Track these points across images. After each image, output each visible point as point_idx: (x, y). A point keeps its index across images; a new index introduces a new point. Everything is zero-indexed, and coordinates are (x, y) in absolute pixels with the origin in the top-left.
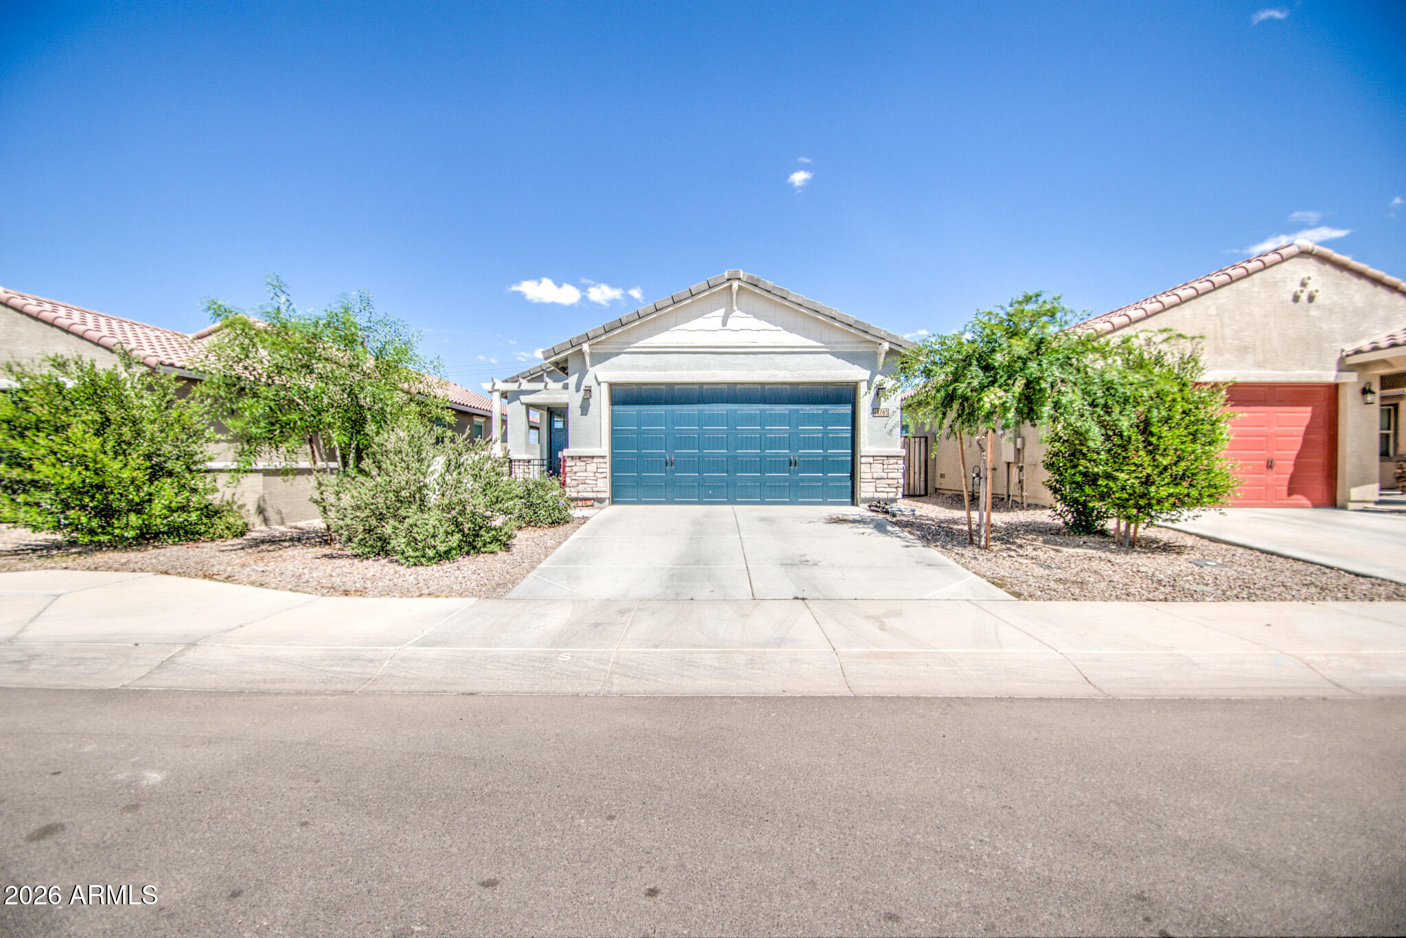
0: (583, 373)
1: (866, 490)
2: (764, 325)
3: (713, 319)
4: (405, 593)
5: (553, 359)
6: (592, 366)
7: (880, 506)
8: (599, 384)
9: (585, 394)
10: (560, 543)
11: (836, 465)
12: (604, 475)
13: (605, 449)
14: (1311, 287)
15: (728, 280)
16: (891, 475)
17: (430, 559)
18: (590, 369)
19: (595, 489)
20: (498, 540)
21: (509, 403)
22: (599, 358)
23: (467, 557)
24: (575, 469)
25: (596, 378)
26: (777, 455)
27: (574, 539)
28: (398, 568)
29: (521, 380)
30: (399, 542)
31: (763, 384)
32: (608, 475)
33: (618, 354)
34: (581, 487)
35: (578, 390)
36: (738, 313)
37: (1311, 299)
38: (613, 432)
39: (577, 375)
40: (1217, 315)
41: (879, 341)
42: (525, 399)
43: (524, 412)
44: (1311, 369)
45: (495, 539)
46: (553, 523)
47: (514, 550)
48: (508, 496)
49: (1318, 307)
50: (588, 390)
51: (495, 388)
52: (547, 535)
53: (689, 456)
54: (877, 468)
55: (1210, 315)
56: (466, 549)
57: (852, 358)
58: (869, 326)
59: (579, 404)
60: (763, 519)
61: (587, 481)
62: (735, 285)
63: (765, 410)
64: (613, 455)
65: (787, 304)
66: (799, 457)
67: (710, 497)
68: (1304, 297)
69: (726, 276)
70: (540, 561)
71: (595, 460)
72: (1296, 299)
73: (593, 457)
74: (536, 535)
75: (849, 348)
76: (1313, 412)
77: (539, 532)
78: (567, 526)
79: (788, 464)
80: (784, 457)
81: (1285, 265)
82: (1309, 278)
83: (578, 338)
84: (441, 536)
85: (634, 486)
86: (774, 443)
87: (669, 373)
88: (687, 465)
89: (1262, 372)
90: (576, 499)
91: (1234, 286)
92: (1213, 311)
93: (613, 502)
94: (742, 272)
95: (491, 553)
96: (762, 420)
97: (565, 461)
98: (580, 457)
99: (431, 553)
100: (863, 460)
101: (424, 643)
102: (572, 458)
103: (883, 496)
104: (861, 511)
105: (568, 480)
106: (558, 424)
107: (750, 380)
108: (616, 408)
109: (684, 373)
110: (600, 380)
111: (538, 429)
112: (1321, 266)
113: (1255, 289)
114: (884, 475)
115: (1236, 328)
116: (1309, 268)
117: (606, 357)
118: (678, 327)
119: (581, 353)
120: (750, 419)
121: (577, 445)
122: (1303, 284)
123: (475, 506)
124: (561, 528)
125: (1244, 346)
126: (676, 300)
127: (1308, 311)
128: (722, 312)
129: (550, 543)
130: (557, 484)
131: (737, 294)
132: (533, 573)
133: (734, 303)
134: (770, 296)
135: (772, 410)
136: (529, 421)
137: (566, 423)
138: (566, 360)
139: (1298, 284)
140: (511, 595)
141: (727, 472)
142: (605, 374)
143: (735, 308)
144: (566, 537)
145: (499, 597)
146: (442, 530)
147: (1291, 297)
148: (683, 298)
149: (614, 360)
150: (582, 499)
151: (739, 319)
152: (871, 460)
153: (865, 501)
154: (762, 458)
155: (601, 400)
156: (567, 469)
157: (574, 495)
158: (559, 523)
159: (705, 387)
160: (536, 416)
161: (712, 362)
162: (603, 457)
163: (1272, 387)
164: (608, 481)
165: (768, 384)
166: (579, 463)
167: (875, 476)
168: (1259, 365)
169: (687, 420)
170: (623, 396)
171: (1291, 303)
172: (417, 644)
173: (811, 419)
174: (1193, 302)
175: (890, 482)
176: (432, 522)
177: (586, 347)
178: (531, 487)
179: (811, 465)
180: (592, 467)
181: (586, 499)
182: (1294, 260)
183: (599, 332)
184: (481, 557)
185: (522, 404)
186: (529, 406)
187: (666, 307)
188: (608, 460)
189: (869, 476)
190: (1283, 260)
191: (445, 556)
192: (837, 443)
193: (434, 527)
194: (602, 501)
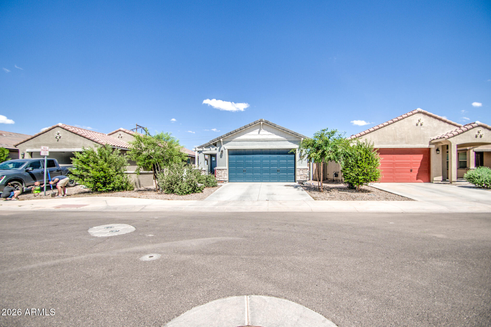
0: (221, 146)
1: (298, 178)
2: (270, 133)
3: (256, 132)
4: (181, 200)
5: (213, 143)
6: (223, 144)
7: (301, 183)
8: (225, 149)
9: (221, 152)
10: (215, 191)
11: (290, 171)
12: (226, 174)
13: (227, 167)
14: (421, 122)
15: (260, 121)
16: (305, 174)
17: (185, 194)
18: (223, 146)
19: (224, 178)
20: (200, 190)
21: (199, 153)
22: (225, 143)
23: (193, 194)
24: (219, 173)
25: (224, 148)
26: (274, 169)
27: (218, 190)
28: (177, 196)
29: (203, 148)
30: (177, 190)
31: (270, 149)
32: (228, 174)
33: (230, 141)
34: (220, 177)
35: (219, 151)
36: (262, 130)
37: (421, 125)
38: (229, 163)
39: (219, 147)
40: (394, 130)
41: (301, 138)
42: (204, 152)
43: (204, 156)
44: (422, 144)
45: (199, 190)
46: (213, 186)
47: (204, 192)
48: (202, 179)
49: (423, 127)
50: (222, 151)
51: (196, 150)
52: (212, 189)
53: (250, 169)
54: (301, 172)
55: (392, 130)
56: (192, 192)
57: (294, 142)
58: (298, 134)
59: (220, 155)
60: (268, 186)
61: (222, 176)
62: (262, 123)
63: (270, 156)
64: (229, 169)
65: (276, 128)
66: (280, 169)
67: (255, 180)
68: (419, 124)
70: (210, 194)
71: (224, 170)
72: (417, 125)
74: (209, 189)
75: (293, 139)
76: (423, 156)
77: (210, 188)
78: (216, 187)
79: (277, 171)
80: (275, 169)
81: (414, 115)
82: (420, 119)
83: (219, 137)
84: (187, 188)
85: (235, 177)
86: (273, 166)
88: (249, 171)
89: (407, 145)
90: (219, 181)
91: (399, 121)
92: (393, 129)
93: (229, 182)
95: (198, 193)
96: (270, 159)
97: (216, 170)
98: (220, 169)
99: (185, 192)
100: (297, 170)
101: (190, 206)
102: (218, 170)
103: (303, 180)
104: (296, 184)
105: (217, 176)
106: (214, 159)
107: (266, 148)
108: (230, 156)
109: (248, 146)
110: (225, 148)
111: (207, 160)
112: (424, 116)
113: (405, 122)
114: (303, 174)
115: (400, 133)
116: (421, 116)
117: (227, 142)
118: (246, 134)
119: (220, 141)
120: (266, 159)
121: (219, 166)
122: (419, 121)
123: (195, 181)
124: (215, 188)
125: (402, 138)
126: (246, 127)
127: (420, 128)
128: (258, 130)
129: (212, 191)
130: (214, 176)
131: (262, 125)
132: (209, 196)
133: (262, 127)
134: (271, 126)
135: (272, 156)
136: (205, 158)
137: (216, 159)
138: (216, 143)
139: (418, 121)
140: (204, 200)
141: (260, 173)
142: (227, 147)
143: (262, 129)
144: (216, 189)
145: (202, 200)
146: (187, 187)
147: (416, 125)
149: (229, 143)
150: (220, 181)
151: (263, 132)
152: (299, 170)
153: (298, 181)
154: (270, 169)
155: (226, 153)
156: (216, 173)
157: (218, 180)
158: (214, 187)
159: (254, 150)
160: (207, 157)
161: (256, 143)
162: (226, 169)
163: (411, 149)
164: (228, 176)
165: (271, 149)
166: (220, 171)
167: (300, 174)
168: (407, 143)
169: (250, 159)
170: (232, 153)
171: (416, 126)
172: (189, 206)
173: (283, 159)
174: (388, 126)
175: (305, 176)
176: (185, 185)
177: (221, 140)
178: (207, 177)
179: (283, 171)
180: (223, 172)
181: (222, 181)
182: (417, 114)
183: (225, 136)
184: (196, 194)
185: (203, 154)
186: (205, 154)
187: (243, 129)
188: (227, 170)
189: (299, 174)
190: (413, 114)
191: (188, 193)
192: (290, 165)
193: (185, 186)
194: (226, 181)
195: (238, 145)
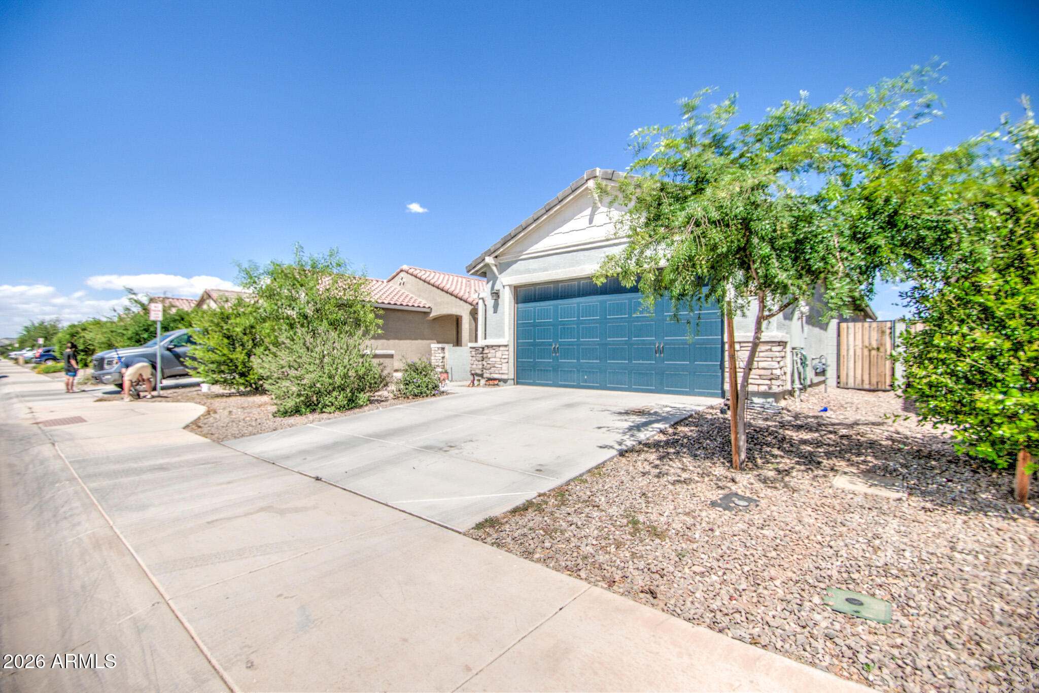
0: (494, 280)
3: (582, 220)
6: (500, 274)
8: (505, 287)
9: (495, 296)
11: (704, 354)
12: (509, 361)
13: (510, 340)
15: (588, 180)
18: (498, 277)
19: (501, 372)
22: (503, 268)
24: (488, 355)
25: (503, 283)
26: (643, 344)
32: (512, 361)
33: (516, 262)
34: (492, 369)
35: (491, 293)
36: (601, 209)
38: (517, 326)
39: (491, 281)
50: (498, 294)
53: (570, 344)
61: (497, 366)
62: (592, 183)
63: (632, 299)
66: (665, 345)
67: (586, 381)
69: (585, 178)
71: (501, 348)
73: (499, 346)
79: (653, 351)
80: (650, 344)
85: (529, 370)
86: (640, 331)
87: (549, 272)
88: (569, 352)
90: (489, 379)
93: (518, 383)
94: (598, 169)
96: (631, 308)
97: (483, 349)
98: (492, 346)
102: (488, 346)
105: (485, 364)
108: (521, 305)
110: (505, 284)
117: (509, 265)
118: (555, 232)
119: (488, 265)
120: (618, 309)
121: (491, 336)
126: (548, 208)
128: (588, 211)
133: (597, 201)
135: (639, 298)
141: (600, 359)
142: (508, 280)
143: (599, 205)
148: (552, 205)
149: (514, 266)
150: (492, 380)
151: (604, 215)
154: (630, 345)
155: (507, 297)
156: (484, 355)
157: (487, 375)
161: (582, 258)
162: (506, 346)
164: (512, 365)
166: (491, 351)
169: (569, 312)
170: (527, 295)
177: (488, 260)
179: (677, 353)
180: (501, 354)
181: (495, 379)
183: (497, 247)
187: (542, 216)
188: (511, 349)
192: (707, 330)
194: (505, 381)
195: (535, 271)
